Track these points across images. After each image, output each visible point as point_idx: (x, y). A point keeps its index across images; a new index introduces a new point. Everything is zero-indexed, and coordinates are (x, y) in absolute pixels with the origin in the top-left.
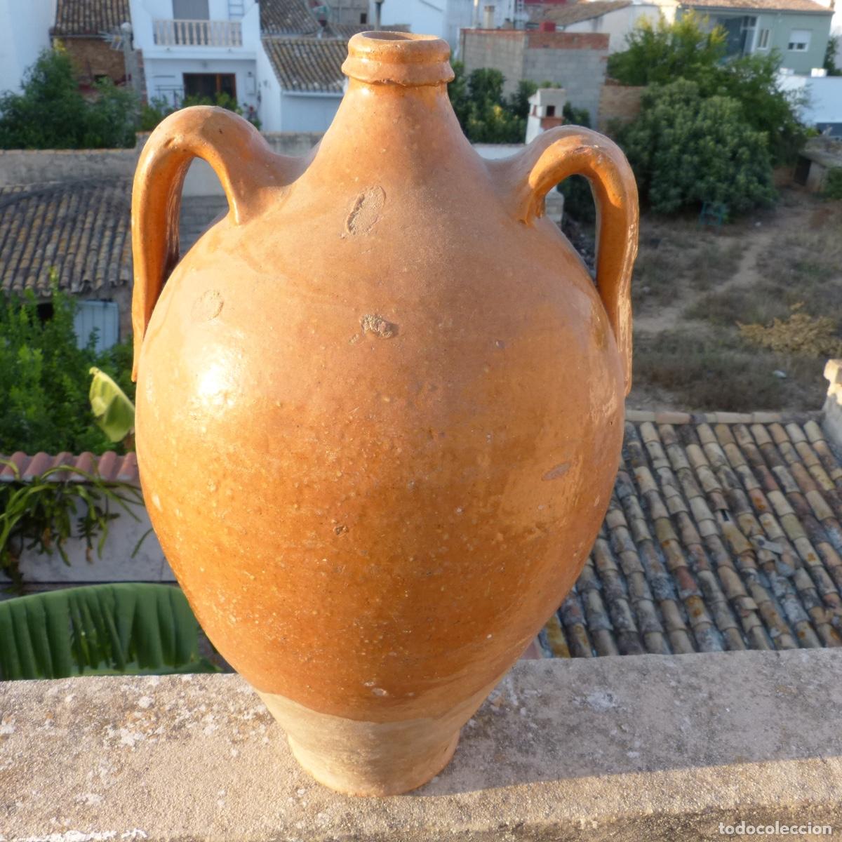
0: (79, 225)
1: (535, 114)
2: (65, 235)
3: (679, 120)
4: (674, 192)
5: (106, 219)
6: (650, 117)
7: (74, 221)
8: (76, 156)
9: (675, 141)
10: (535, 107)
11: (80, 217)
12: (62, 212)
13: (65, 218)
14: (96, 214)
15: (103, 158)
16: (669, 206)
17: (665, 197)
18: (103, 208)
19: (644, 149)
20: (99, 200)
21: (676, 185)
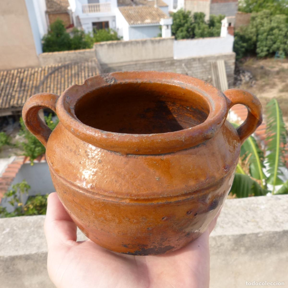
0: (80, 76)
1: (224, 26)
2: (77, 79)
3: (265, 24)
4: (265, 49)
5: (88, 73)
6: (255, 24)
7: (78, 74)
8: (75, 53)
9: (265, 32)
10: (224, 24)
11: (80, 73)
12: (73, 72)
13: (75, 74)
14: (85, 72)
15: (84, 53)
16: (264, 54)
17: (262, 51)
18: (86, 70)
19: (254, 35)
20: (85, 67)
21: (266, 46)
